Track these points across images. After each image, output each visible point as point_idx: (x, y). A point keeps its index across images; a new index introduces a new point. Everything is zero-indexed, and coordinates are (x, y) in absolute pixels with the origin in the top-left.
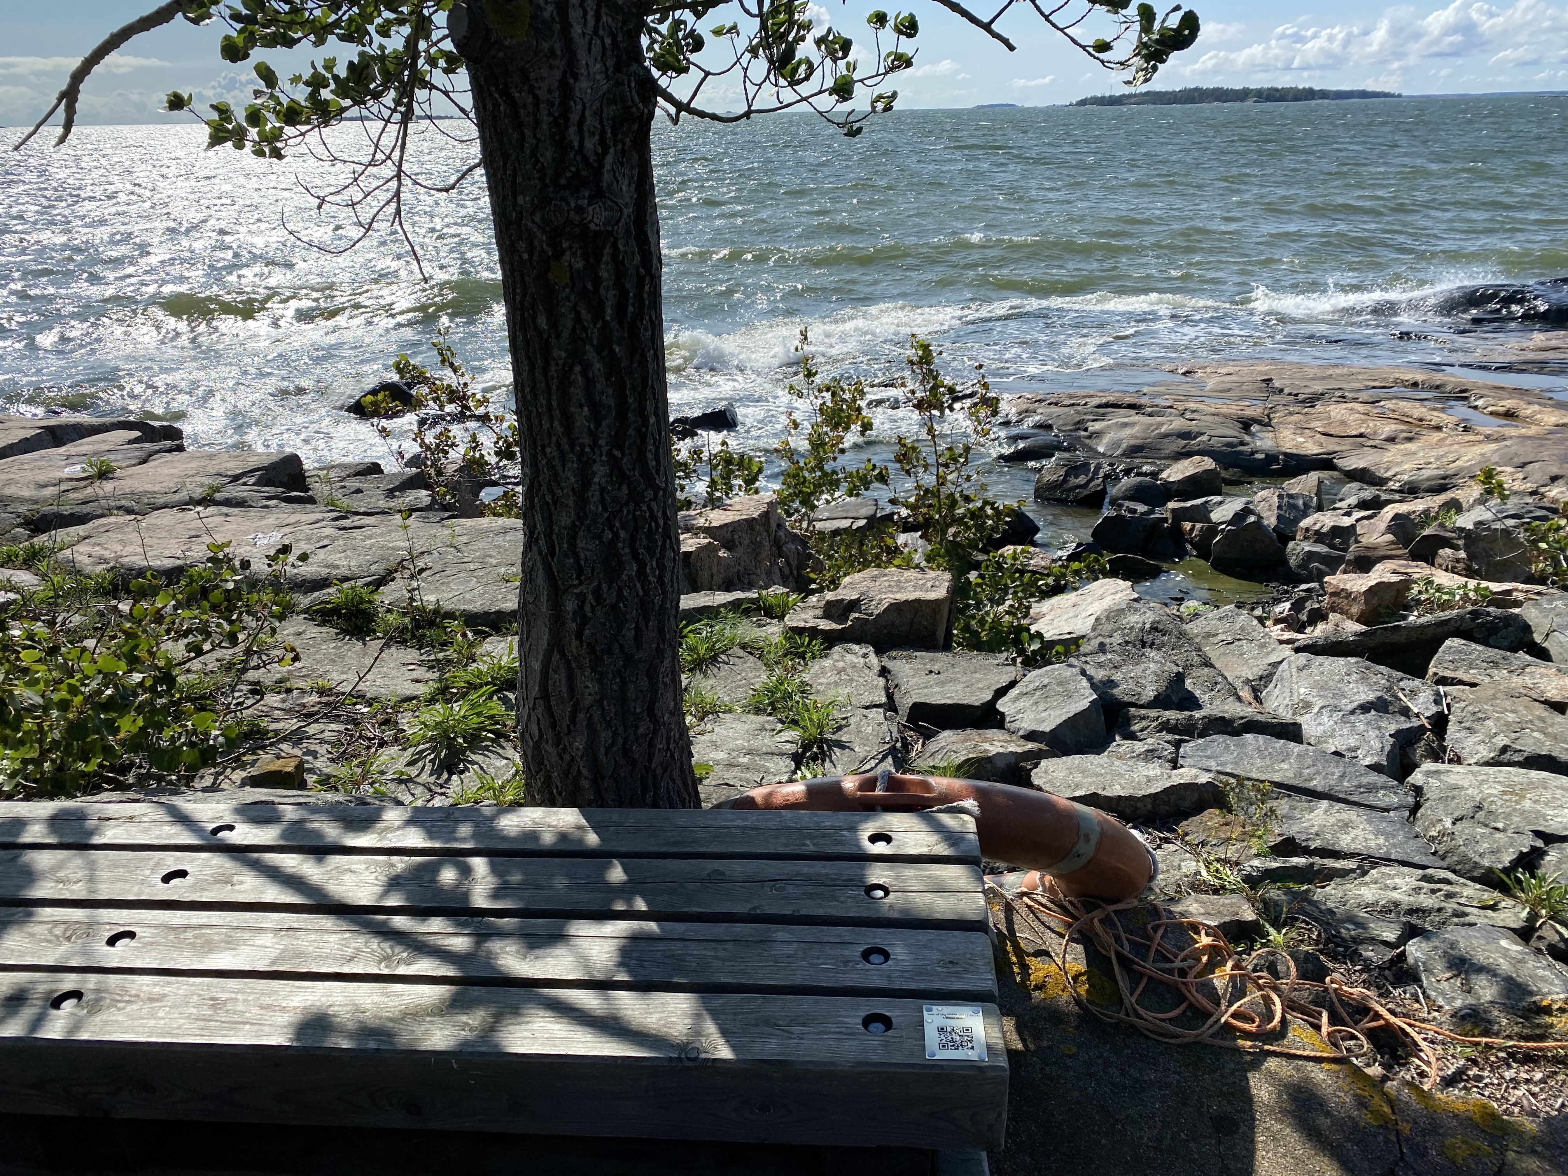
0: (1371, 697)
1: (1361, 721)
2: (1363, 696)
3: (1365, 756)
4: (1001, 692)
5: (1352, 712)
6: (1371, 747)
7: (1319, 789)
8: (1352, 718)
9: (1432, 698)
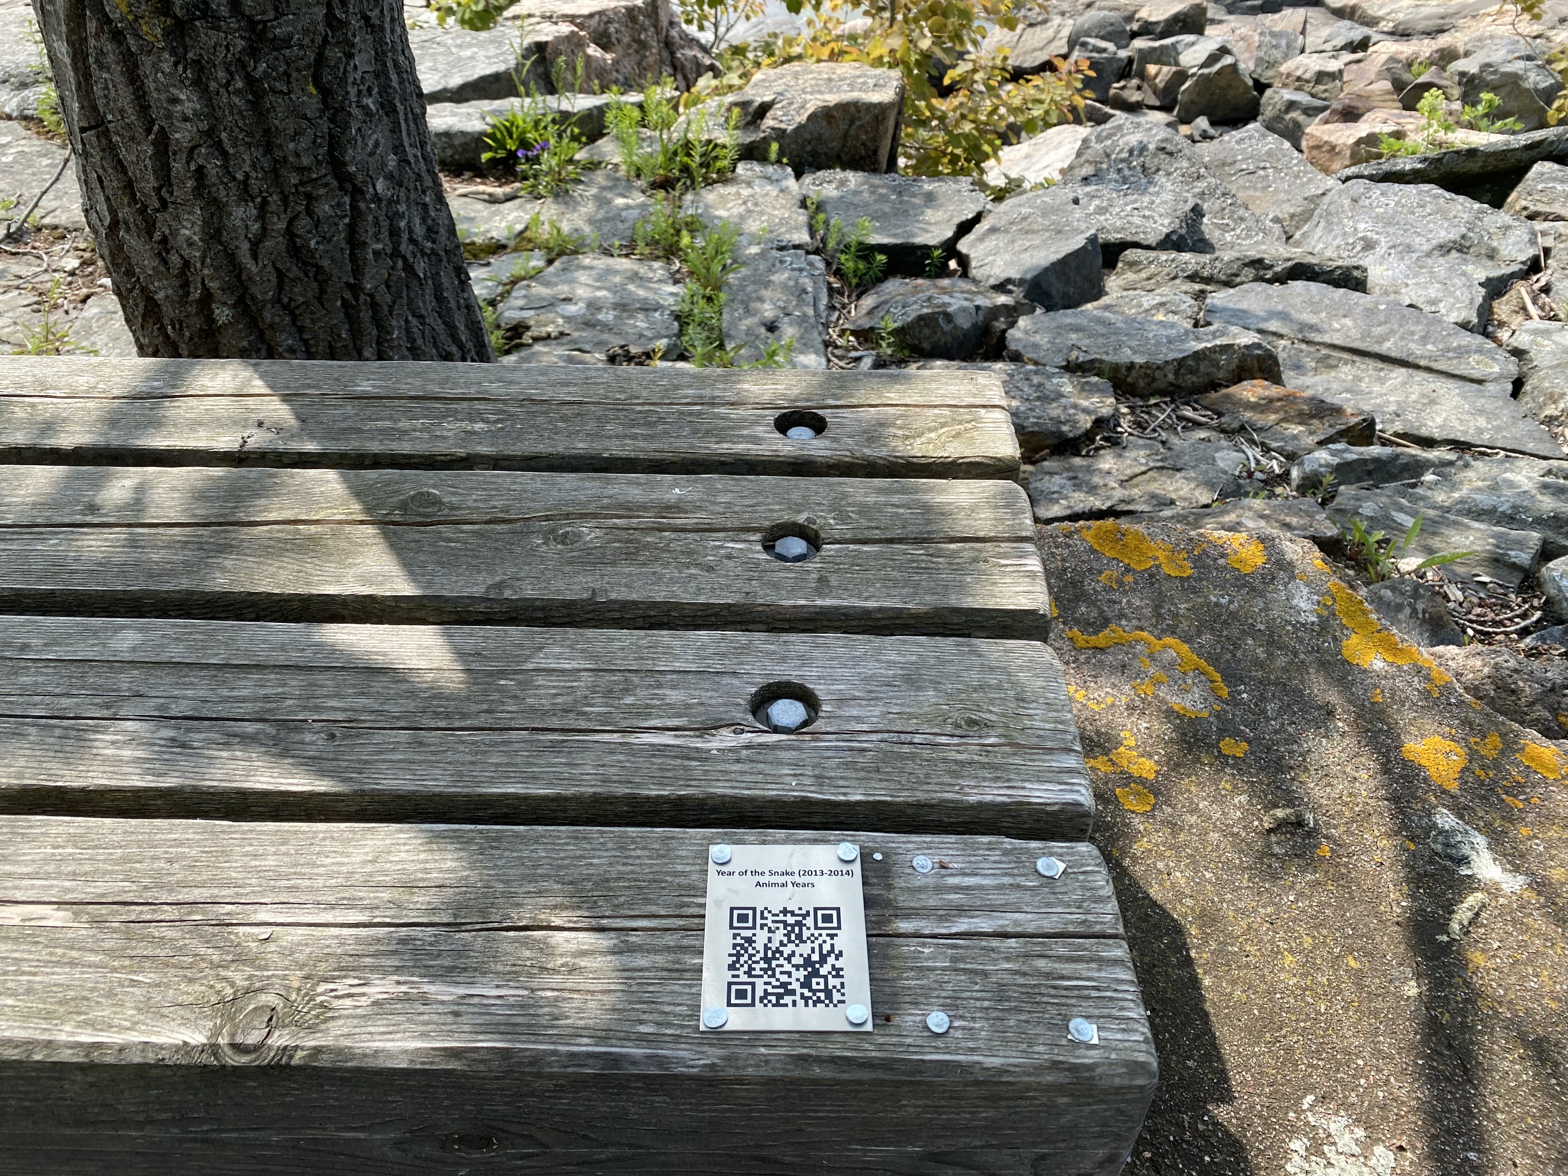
0: (1454, 235)
1: (1441, 265)
2: (1443, 233)
3: (1450, 311)
4: (965, 228)
5: (1429, 255)
6: (1457, 300)
7: (1393, 354)
8: (1430, 261)
9: (1526, 237)
